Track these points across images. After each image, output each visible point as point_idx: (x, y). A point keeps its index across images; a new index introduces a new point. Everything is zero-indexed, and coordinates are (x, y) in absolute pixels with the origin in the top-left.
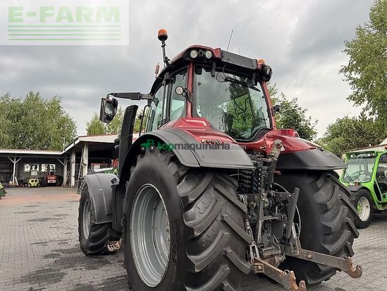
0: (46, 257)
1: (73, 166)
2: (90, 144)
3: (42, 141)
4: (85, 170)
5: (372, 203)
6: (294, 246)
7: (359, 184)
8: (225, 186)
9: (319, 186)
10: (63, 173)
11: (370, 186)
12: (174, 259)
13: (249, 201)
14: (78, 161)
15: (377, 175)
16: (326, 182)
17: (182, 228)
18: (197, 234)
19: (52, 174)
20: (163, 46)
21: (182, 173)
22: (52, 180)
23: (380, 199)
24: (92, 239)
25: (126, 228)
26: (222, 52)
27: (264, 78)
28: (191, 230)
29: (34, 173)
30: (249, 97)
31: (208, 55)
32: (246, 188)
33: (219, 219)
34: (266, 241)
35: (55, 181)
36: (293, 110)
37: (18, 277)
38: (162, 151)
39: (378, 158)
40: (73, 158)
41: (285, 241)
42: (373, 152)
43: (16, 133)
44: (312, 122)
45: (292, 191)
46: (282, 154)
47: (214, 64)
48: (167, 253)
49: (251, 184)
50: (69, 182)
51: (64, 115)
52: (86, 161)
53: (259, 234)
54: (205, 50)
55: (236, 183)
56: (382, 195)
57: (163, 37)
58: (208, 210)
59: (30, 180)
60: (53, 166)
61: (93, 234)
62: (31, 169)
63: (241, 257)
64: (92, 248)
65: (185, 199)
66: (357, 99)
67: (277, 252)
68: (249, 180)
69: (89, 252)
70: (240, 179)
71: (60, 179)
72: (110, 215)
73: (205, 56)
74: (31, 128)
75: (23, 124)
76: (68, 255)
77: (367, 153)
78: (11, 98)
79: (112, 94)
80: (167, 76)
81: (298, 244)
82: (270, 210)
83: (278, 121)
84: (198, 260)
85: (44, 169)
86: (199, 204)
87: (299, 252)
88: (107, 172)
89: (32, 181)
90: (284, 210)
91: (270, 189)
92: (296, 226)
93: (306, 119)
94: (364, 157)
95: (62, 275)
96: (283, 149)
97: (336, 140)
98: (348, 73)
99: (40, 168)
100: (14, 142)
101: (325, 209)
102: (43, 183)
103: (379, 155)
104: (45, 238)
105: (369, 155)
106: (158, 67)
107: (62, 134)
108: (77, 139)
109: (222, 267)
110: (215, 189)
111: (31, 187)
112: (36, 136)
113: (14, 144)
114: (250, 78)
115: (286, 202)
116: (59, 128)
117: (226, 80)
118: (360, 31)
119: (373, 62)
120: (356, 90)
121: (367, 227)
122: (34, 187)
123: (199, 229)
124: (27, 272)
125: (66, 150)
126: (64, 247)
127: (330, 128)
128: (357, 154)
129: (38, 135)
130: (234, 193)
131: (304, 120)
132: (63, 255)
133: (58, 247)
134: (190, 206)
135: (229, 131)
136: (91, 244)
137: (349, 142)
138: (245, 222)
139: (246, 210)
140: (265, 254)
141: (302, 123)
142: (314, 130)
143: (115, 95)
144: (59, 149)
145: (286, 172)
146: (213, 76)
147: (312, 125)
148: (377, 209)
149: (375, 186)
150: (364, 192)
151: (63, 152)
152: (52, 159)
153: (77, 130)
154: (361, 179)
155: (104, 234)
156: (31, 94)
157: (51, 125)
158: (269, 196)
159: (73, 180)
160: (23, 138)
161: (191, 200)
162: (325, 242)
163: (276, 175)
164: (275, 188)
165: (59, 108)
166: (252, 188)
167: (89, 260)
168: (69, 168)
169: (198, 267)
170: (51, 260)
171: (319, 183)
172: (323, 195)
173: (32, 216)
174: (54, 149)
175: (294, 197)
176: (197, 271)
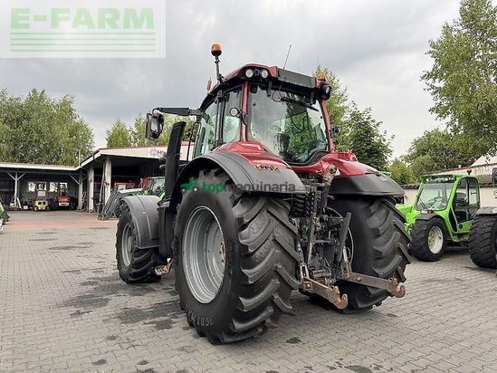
0: (84, 284)
1: (92, 185)
2: (114, 159)
3: (50, 153)
4: (108, 191)
5: (446, 233)
6: (345, 269)
7: (432, 212)
8: (277, 208)
9: (373, 211)
10: (77, 193)
11: (444, 214)
12: (229, 274)
13: (301, 225)
14: (98, 179)
15: (454, 202)
16: (380, 207)
17: (237, 246)
18: (251, 251)
19: (64, 194)
20: (217, 63)
21: (237, 196)
22: (64, 202)
23: (455, 229)
24: (135, 265)
25: (178, 250)
26: (279, 71)
27: (323, 96)
28: (245, 247)
29: (41, 194)
30: (307, 116)
31: (264, 74)
32: (298, 212)
33: (271, 238)
34: (317, 264)
35: (68, 204)
36: (366, 123)
37: (60, 301)
38: (216, 174)
39: (456, 183)
40: (91, 176)
41: (336, 264)
42: (451, 176)
43: (16, 141)
44: (387, 137)
45: (344, 216)
46: (336, 179)
47: (270, 84)
48: (221, 277)
49: (304, 208)
50: (86, 204)
51: (77, 120)
52: (108, 179)
53: (310, 256)
54: (261, 69)
55: (288, 207)
56: (458, 225)
57: (217, 53)
58: (261, 231)
59: (37, 202)
60: (64, 185)
61: (136, 259)
62: (37, 187)
63: (291, 273)
64: (134, 275)
65: (240, 220)
66: (440, 111)
67: (328, 275)
68: (302, 204)
69: (131, 279)
70: (293, 203)
71: (74, 202)
72: (156, 239)
73: (260, 75)
74: (36, 136)
75: (25, 131)
76: (107, 283)
77: (445, 176)
78: (8, 97)
79: (158, 109)
80: (220, 94)
81: (349, 268)
82: (323, 234)
83: (347, 135)
84: (251, 273)
85: (53, 188)
86: (253, 224)
87: (349, 275)
88: (135, 193)
89: (40, 203)
90: (337, 235)
91: (323, 214)
92: (347, 250)
93: (380, 133)
94: (442, 182)
95: (107, 300)
96: (338, 173)
97: (421, 158)
98: (431, 81)
99: (48, 188)
100: (14, 153)
101: (377, 234)
102: (53, 206)
103: (458, 179)
104: (75, 266)
105: (447, 179)
106: (210, 82)
107: (76, 144)
108: (98, 152)
109: (273, 281)
110: (269, 212)
111: (38, 210)
112: (41, 146)
113: (13, 156)
114: (308, 97)
115: (338, 226)
116: (71, 136)
117: (283, 100)
118: (447, 30)
119: (459, 68)
120: (439, 101)
121: (437, 260)
122: (42, 210)
123: (252, 247)
124: (68, 297)
125: (83, 165)
126: (100, 276)
127: (416, 142)
128: (434, 178)
129: (44, 145)
130: (286, 216)
131: (378, 135)
132: (102, 283)
133: (94, 275)
134: (245, 226)
135: (285, 151)
136: (134, 271)
137: (436, 161)
138: (296, 244)
139: (296, 232)
140: (315, 276)
141: (376, 139)
142: (389, 148)
143: (162, 110)
144: (72, 163)
145: (340, 197)
146: (269, 96)
147: (387, 141)
148: (451, 241)
149: (451, 215)
150: (436, 222)
151: (79, 167)
152: (64, 176)
153: (95, 139)
154: (436, 207)
155: (148, 260)
156: (34, 91)
157: (61, 133)
158: (322, 220)
159: (91, 202)
160: (25, 149)
161: (246, 221)
162: (376, 266)
163: (329, 199)
164: (328, 213)
165: (70, 111)
166: (304, 212)
167: (131, 288)
168: (86, 188)
169: (251, 280)
170: (91, 288)
171: (373, 208)
172: (376, 220)
173: (51, 244)
174: (65, 163)
175: (345, 220)
176: (250, 282)
